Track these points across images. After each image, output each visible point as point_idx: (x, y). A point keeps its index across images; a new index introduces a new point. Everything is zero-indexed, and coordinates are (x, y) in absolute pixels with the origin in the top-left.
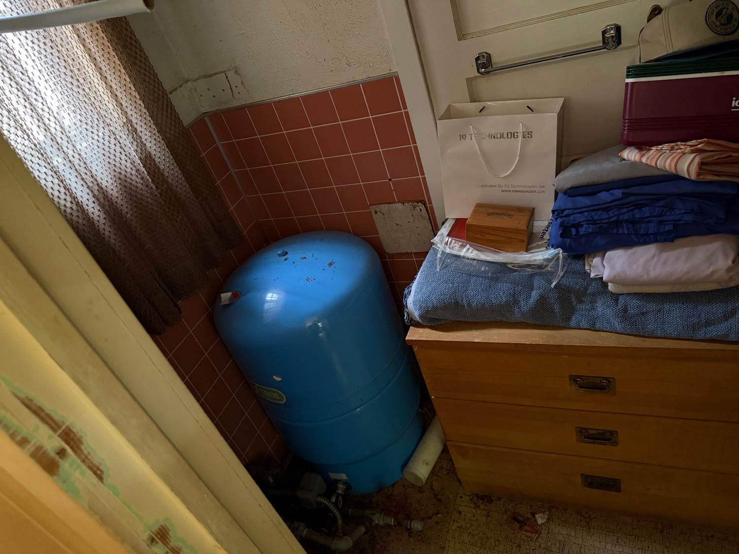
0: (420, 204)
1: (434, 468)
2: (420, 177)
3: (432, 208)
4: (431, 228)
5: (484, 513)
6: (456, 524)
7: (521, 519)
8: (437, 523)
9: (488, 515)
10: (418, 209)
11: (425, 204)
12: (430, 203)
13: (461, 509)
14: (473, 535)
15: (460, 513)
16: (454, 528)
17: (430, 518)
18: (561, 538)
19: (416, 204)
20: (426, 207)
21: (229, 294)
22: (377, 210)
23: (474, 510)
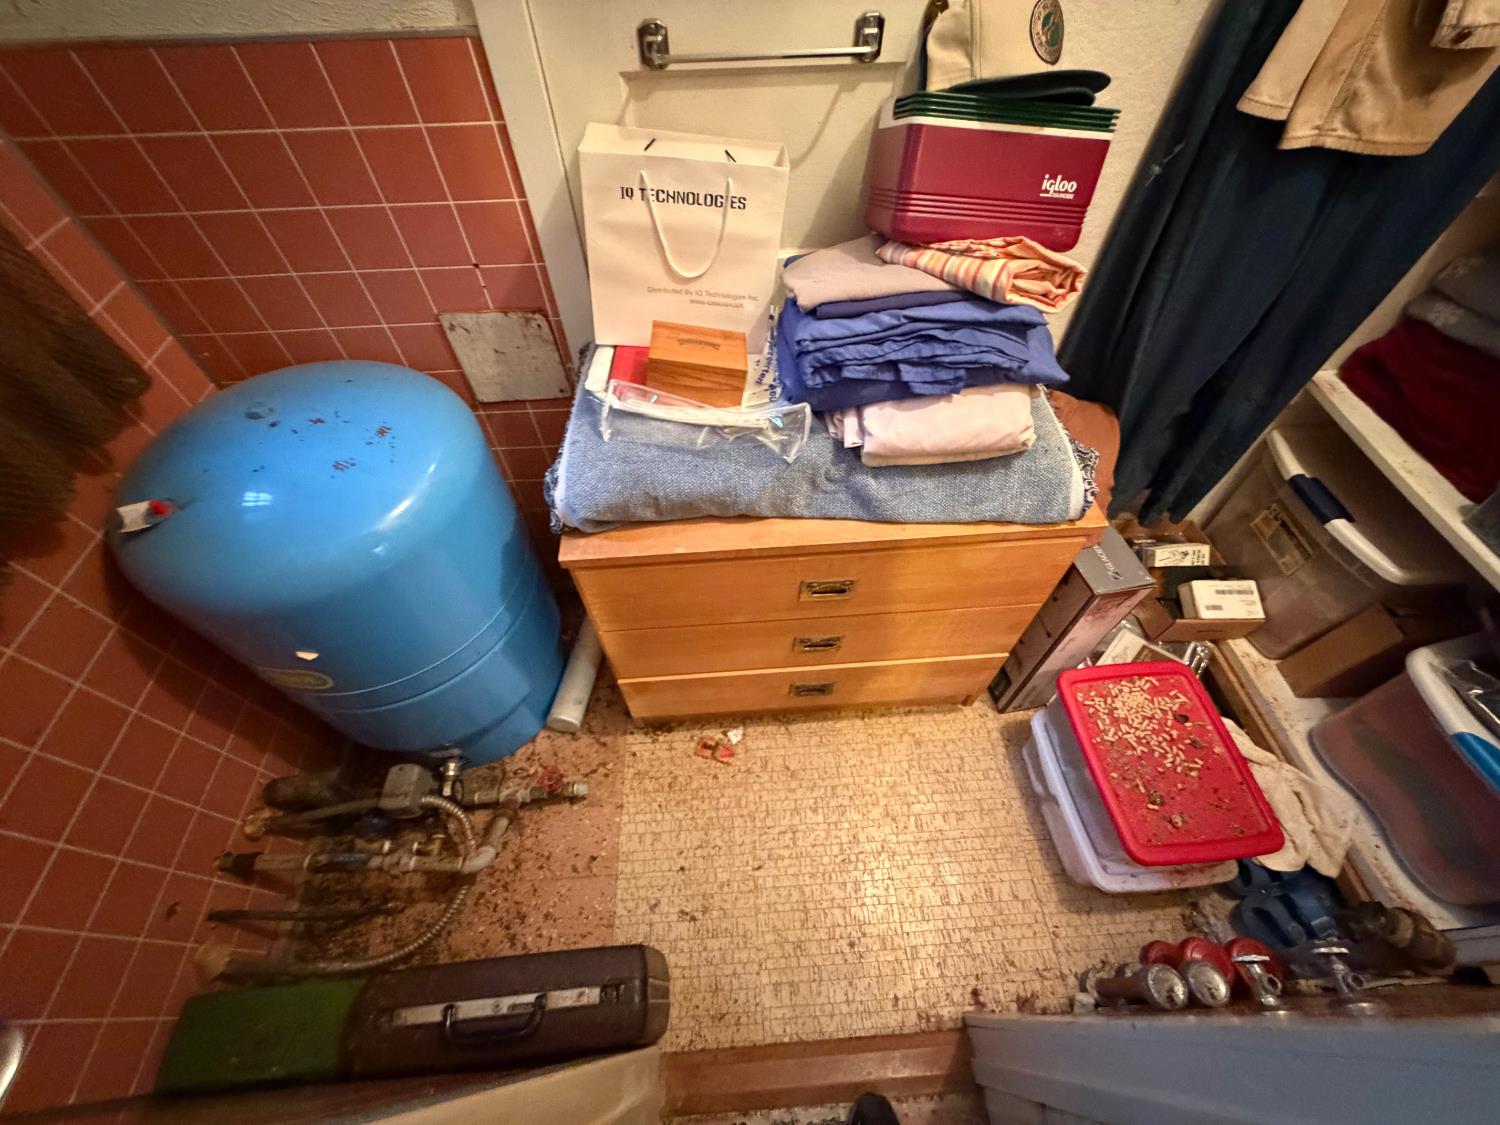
0: (537, 316)
1: (588, 705)
2: (536, 264)
3: (559, 324)
4: (558, 359)
5: (665, 746)
6: (632, 771)
7: (713, 743)
8: (606, 775)
9: (670, 749)
10: (534, 324)
11: (546, 316)
12: (556, 313)
13: (634, 749)
14: (657, 779)
15: (634, 755)
16: (630, 776)
17: (594, 771)
18: (761, 754)
19: (530, 315)
20: (549, 322)
21: (143, 507)
22: (454, 323)
23: (651, 747)
